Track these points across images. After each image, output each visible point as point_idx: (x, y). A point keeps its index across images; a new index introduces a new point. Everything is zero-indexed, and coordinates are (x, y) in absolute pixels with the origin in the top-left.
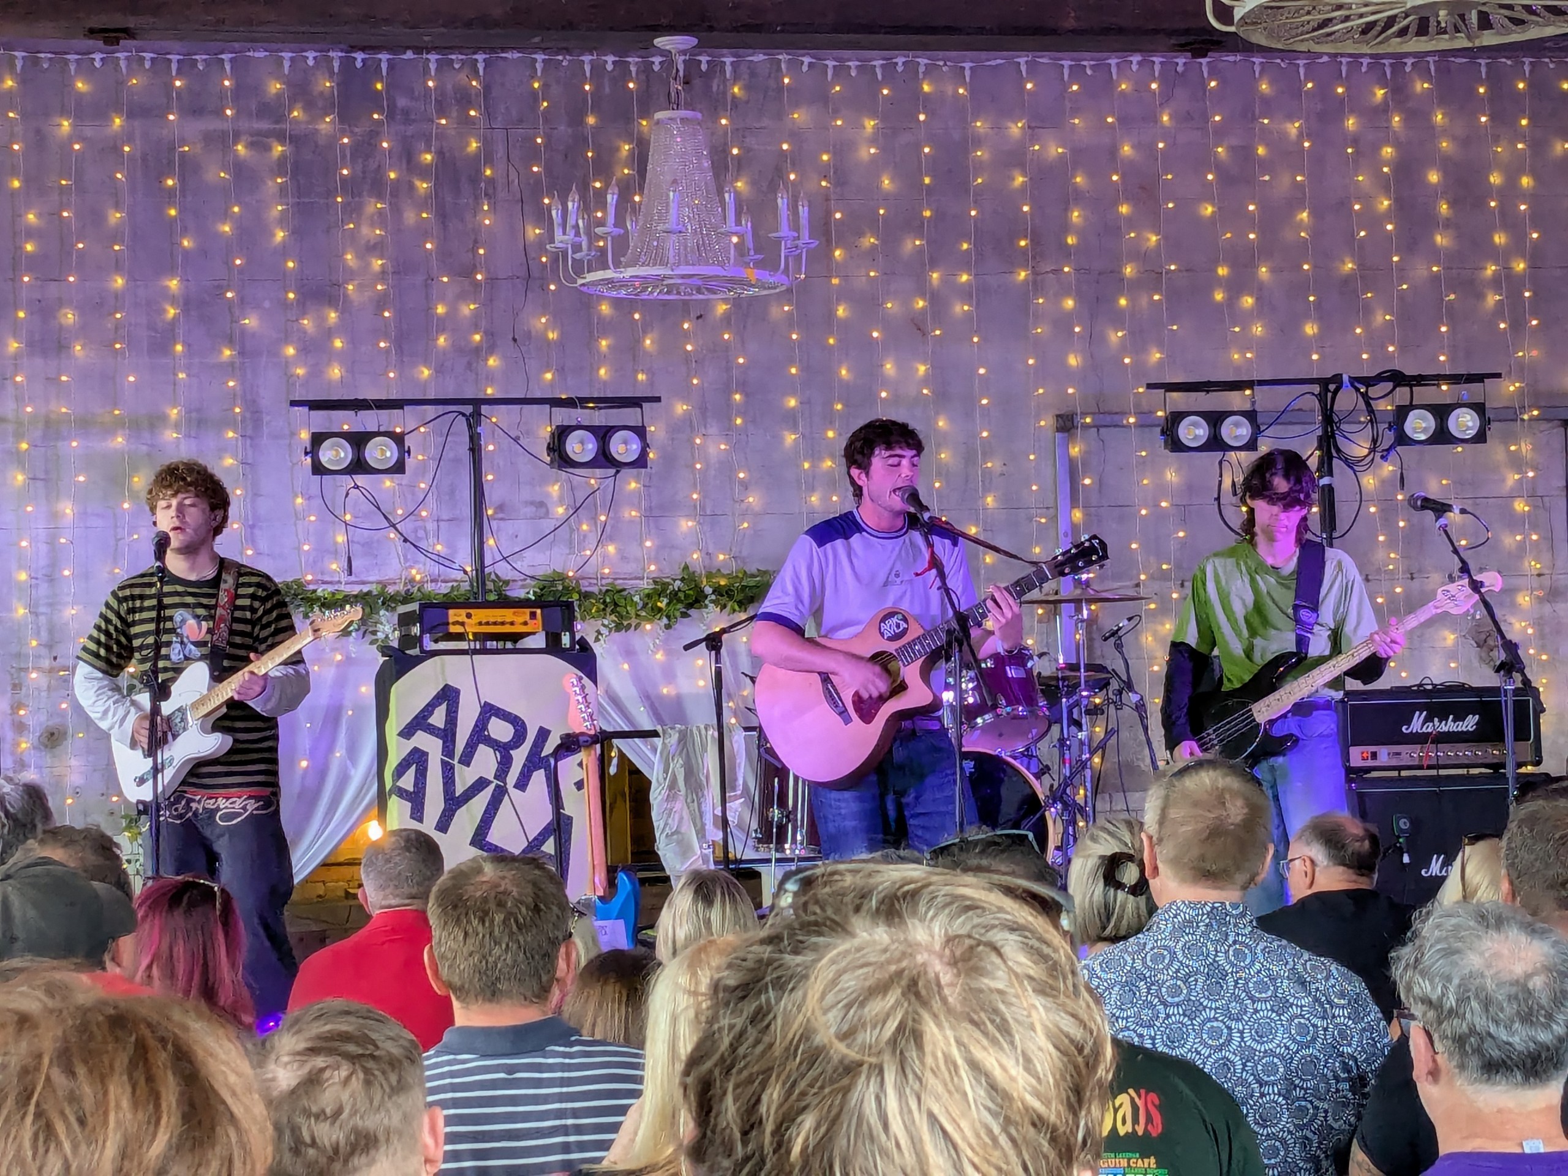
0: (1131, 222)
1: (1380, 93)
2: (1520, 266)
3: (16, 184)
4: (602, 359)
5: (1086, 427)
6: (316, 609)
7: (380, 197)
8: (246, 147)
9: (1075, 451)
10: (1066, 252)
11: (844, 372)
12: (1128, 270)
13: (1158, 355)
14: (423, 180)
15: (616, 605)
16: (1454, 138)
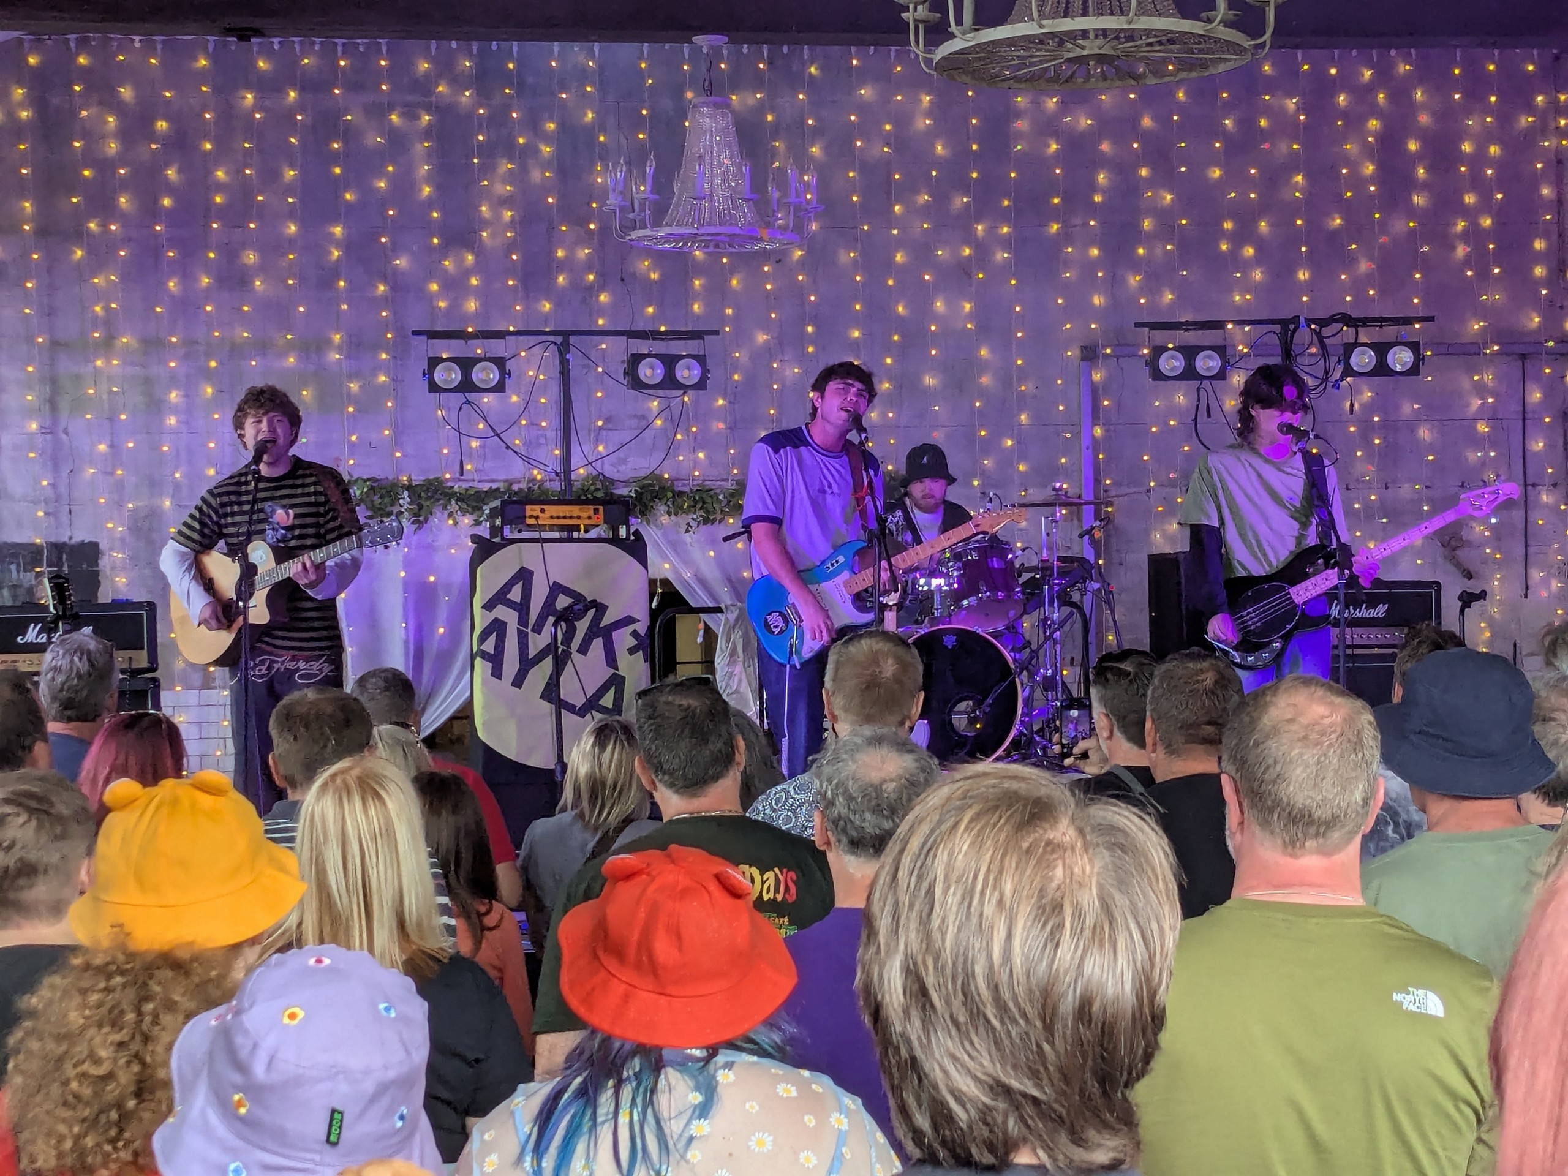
0: (1150, 183)
1: (1368, 73)
2: (1487, 222)
3: (208, 146)
4: (696, 297)
5: (1106, 356)
6: (453, 502)
7: (511, 160)
8: (400, 116)
9: (1097, 377)
10: (1094, 210)
11: (900, 309)
12: (1147, 224)
13: (1170, 297)
14: (547, 145)
15: (704, 503)
16: (1433, 114)
